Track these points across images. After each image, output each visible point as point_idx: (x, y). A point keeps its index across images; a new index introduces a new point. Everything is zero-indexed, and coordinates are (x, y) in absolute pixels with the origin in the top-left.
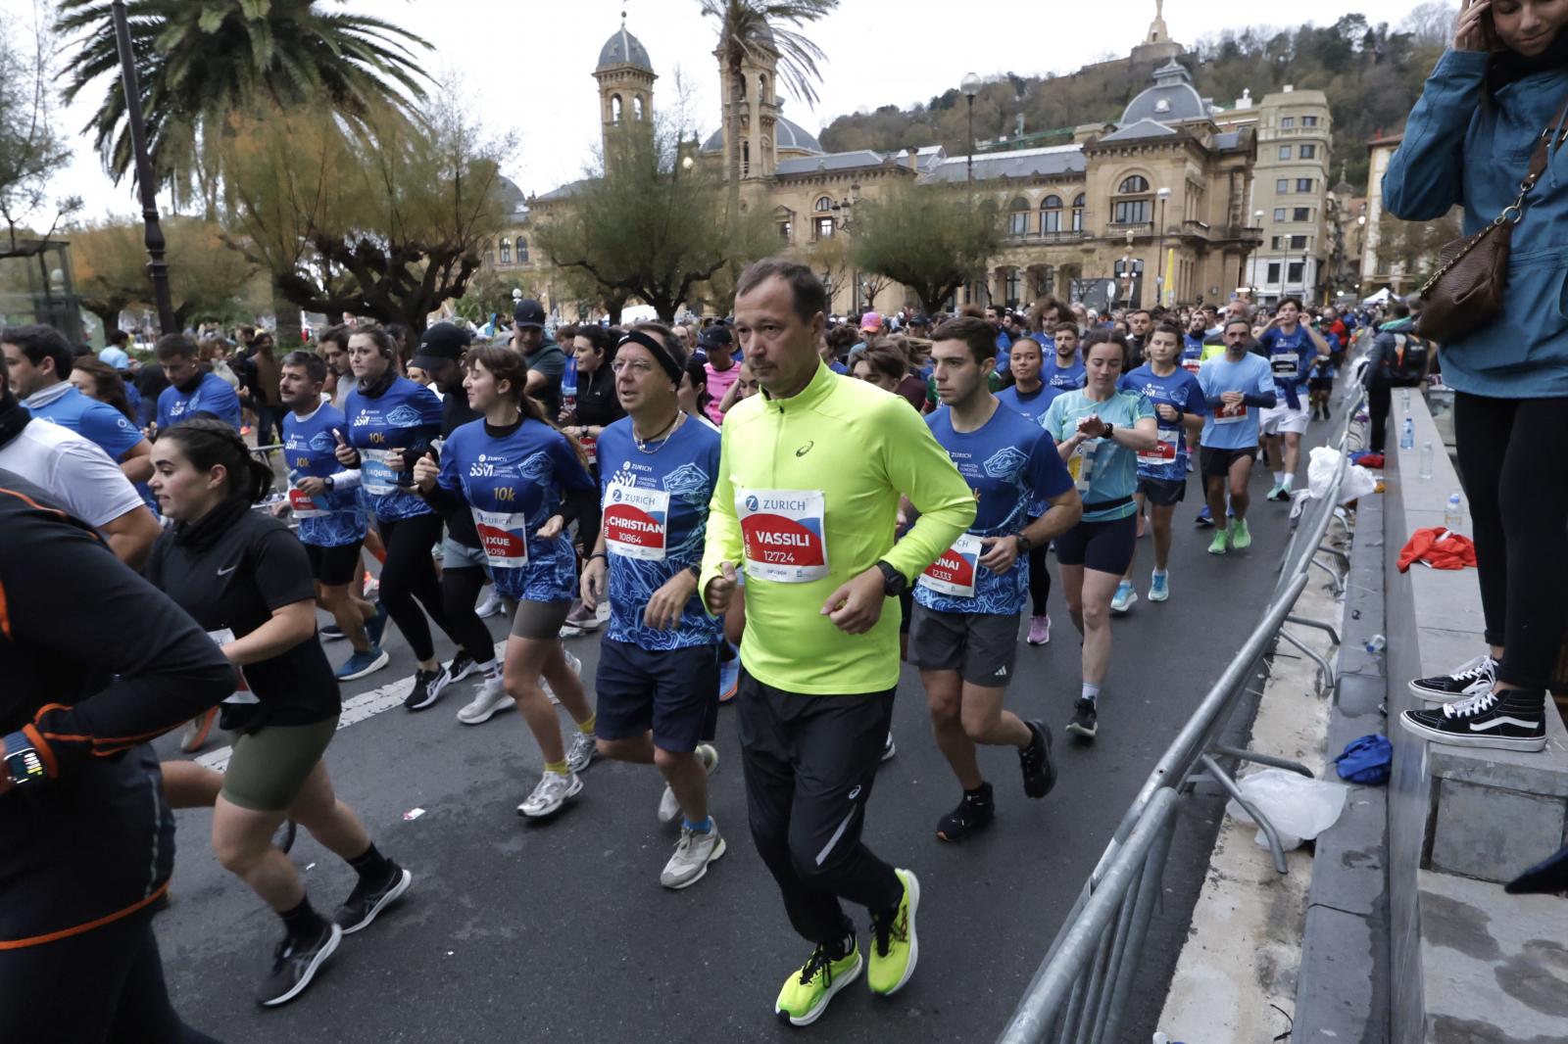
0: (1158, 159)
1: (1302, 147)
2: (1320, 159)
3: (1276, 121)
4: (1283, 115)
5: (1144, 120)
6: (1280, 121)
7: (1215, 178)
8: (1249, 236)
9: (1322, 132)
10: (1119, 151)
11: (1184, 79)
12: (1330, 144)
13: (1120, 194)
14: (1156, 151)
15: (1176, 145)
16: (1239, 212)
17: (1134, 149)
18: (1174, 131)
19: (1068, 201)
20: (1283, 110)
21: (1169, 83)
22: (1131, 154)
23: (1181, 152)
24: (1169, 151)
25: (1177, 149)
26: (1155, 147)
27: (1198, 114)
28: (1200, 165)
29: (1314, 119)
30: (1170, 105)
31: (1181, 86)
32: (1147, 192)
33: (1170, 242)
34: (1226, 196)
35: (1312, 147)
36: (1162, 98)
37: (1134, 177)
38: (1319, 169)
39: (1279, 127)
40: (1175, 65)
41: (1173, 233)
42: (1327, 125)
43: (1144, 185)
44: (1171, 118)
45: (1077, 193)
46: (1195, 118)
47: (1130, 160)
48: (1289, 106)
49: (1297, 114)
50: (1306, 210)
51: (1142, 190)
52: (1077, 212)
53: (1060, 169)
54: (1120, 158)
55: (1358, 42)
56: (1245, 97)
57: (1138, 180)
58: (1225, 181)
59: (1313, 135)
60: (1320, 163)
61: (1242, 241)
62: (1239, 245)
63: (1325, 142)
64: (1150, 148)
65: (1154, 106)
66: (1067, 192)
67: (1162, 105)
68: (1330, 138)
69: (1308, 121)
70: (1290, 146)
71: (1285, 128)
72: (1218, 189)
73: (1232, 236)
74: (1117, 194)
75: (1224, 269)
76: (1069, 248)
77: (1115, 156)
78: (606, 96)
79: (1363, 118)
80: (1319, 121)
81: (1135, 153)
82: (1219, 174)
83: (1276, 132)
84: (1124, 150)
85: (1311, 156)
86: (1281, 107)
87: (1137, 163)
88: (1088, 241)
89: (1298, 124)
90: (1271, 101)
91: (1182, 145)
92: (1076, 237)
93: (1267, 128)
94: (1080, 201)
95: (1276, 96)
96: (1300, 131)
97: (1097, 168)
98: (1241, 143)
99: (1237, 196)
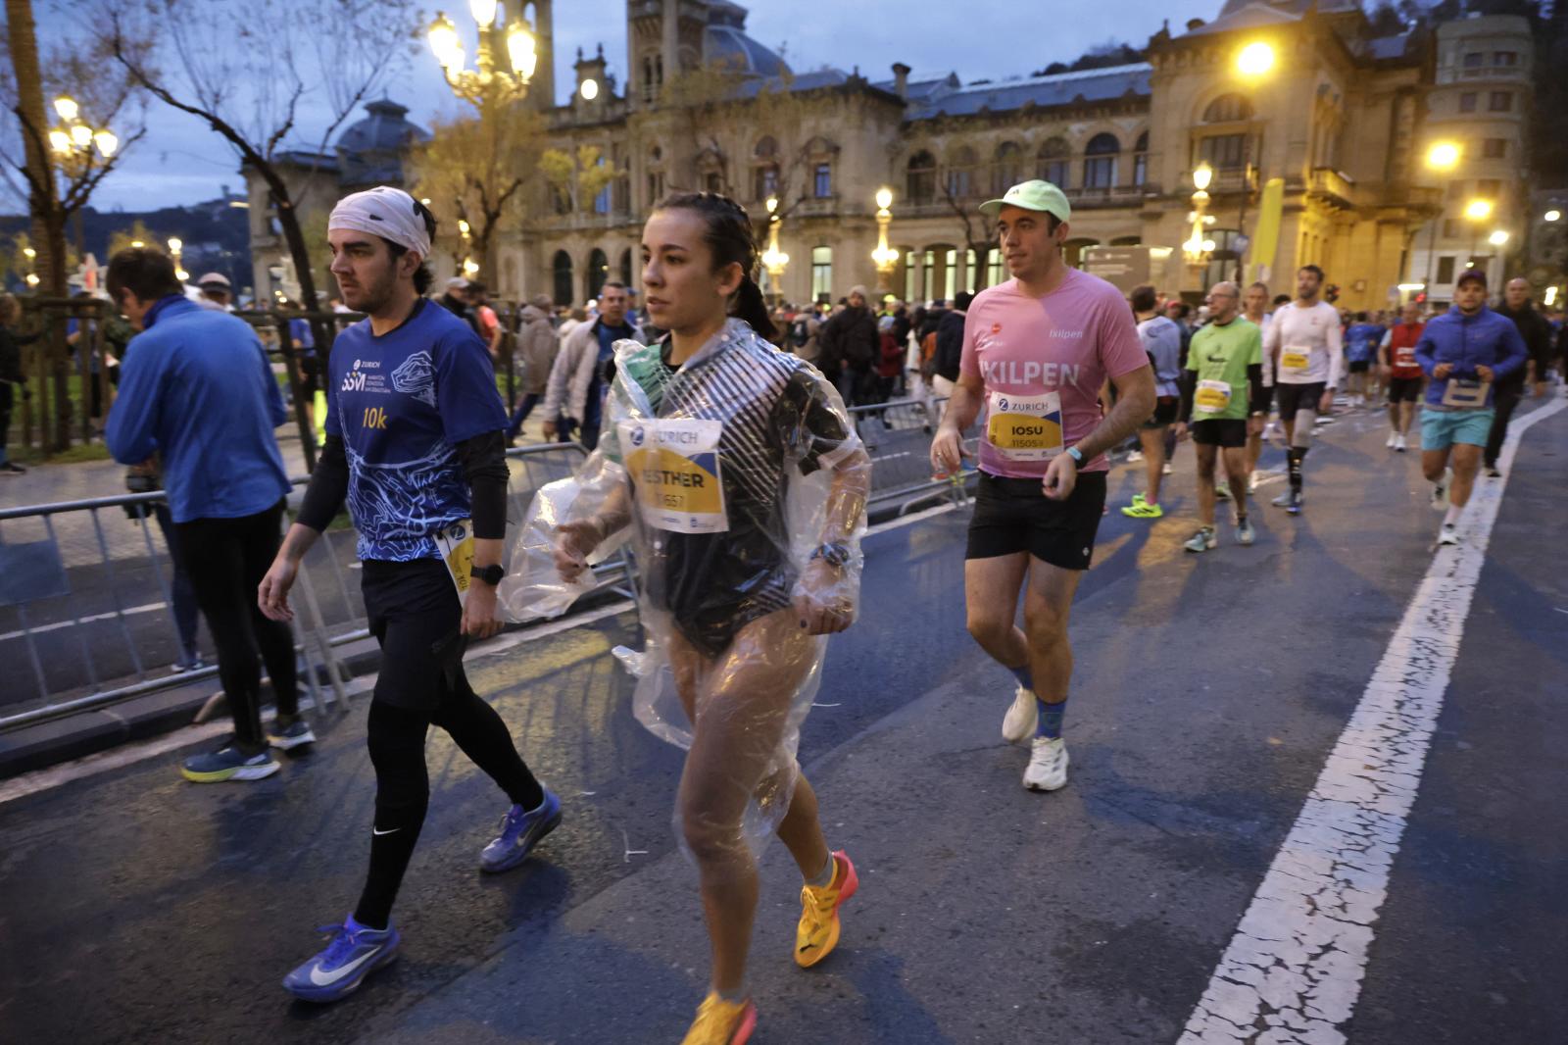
1: (1494, 94)
2: (1515, 113)
3: (1457, 58)
4: (1466, 50)
5: (1250, 7)
6: (1462, 58)
7: (1366, 106)
8: (1421, 198)
9: (1520, 77)
13: (1206, 124)
15: (1302, 41)
16: (1404, 160)
18: (1297, 18)
19: (1127, 142)
20: (1469, 42)
25: (1303, 48)
29: (1512, 56)
32: (1249, 121)
34: (1384, 136)
35: (1508, 96)
37: (1228, 96)
38: (1517, 126)
39: (1461, 65)
41: (1294, 187)
42: (1529, 66)
43: (1246, 112)
45: (1141, 128)
48: (1475, 38)
49: (1488, 48)
50: (1496, 182)
51: (1241, 119)
52: (1141, 159)
53: (1116, 92)
54: (1205, 64)
55: (1548, 7)
57: (1235, 101)
58: (1382, 114)
59: (1510, 78)
60: (1518, 118)
61: (1411, 207)
62: (1402, 213)
63: (1525, 90)
66: (1124, 128)
68: (1532, 85)
69: (1503, 59)
70: (1475, 92)
71: (1470, 67)
72: (1373, 123)
73: (1392, 197)
74: (1200, 123)
75: (1376, 250)
76: (1126, 213)
80: (1517, 60)
82: (1373, 100)
83: (1455, 74)
84: (1214, 52)
85: (1506, 107)
86: (1463, 39)
88: (1152, 200)
89: (1488, 62)
90: (1446, 28)
91: (1311, 41)
92: (1138, 194)
95: (1456, 23)
96: (1490, 73)
98: (1411, 50)
99: (1403, 134)
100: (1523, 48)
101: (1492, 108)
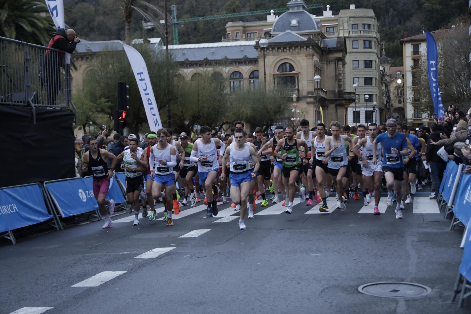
0: (298, 54)
1: (365, 41)
2: (373, 50)
3: (348, 26)
4: (352, 23)
5: (287, 31)
6: (351, 26)
7: (327, 64)
8: (348, 96)
9: (374, 34)
10: (276, 49)
11: (304, 8)
12: (379, 39)
13: (279, 73)
14: (297, 50)
15: (308, 47)
16: (342, 83)
17: (285, 48)
18: (305, 39)
19: (246, 75)
20: (352, 19)
21: (296, 10)
22: (283, 51)
23: (310, 50)
24: (304, 50)
25: (308, 49)
26: (296, 47)
27: (315, 28)
28: (319, 57)
29: (369, 25)
30: (298, 22)
31: (303, 12)
32: (293, 72)
33: (309, 100)
34: (334, 74)
35: (370, 42)
36: (293, 19)
37: (285, 63)
38: (375, 55)
39: (350, 30)
40: (299, 0)
41: (310, 95)
42: (376, 29)
43: (292, 68)
44: (300, 30)
45: (251, 70)
46: (314, 31)
47: (283, 54)
48: (354, 17)
49: (360, 22)
50: (371, 79)
51: (290, 71)
52: (252, 81)
53: (240, 56)
54: (277, 53)
56: (328, 9)
57: (288, 65)
58: (332, 66)
59: (370, 35)
60: (375, 51)
61: (345, 99)
62: (343, 102)
63: (377, 39)
64: (293, 48)
65: (290, 23)
66: (245, 70)
67: (294, 22)
68: (378, 36)
69: (366, 26)
70: (358, 41)
71: (354, 30)
72: (330, 70)
73: (339, 97)
74: (277, 72)
75: (337, 115)
77: (274, 51)
79: (390, 14)
80: (372, 27)
81: (285, 50)
82: (329, 62)
83: (349, 32)
84: (279, 48)
85: (370, 47)
86: (350, 18)
87: (287, 56)
89: (361, 28)
90: (343, 13)
91: (311, 47)
93: (343, 29)
94: (253, 75)
95: (346, 11)
96: (362, 32)
97: (264, 58)
98: (339, 45)
99: (340, 74)
100: (373, 22)
101: (365, 48)
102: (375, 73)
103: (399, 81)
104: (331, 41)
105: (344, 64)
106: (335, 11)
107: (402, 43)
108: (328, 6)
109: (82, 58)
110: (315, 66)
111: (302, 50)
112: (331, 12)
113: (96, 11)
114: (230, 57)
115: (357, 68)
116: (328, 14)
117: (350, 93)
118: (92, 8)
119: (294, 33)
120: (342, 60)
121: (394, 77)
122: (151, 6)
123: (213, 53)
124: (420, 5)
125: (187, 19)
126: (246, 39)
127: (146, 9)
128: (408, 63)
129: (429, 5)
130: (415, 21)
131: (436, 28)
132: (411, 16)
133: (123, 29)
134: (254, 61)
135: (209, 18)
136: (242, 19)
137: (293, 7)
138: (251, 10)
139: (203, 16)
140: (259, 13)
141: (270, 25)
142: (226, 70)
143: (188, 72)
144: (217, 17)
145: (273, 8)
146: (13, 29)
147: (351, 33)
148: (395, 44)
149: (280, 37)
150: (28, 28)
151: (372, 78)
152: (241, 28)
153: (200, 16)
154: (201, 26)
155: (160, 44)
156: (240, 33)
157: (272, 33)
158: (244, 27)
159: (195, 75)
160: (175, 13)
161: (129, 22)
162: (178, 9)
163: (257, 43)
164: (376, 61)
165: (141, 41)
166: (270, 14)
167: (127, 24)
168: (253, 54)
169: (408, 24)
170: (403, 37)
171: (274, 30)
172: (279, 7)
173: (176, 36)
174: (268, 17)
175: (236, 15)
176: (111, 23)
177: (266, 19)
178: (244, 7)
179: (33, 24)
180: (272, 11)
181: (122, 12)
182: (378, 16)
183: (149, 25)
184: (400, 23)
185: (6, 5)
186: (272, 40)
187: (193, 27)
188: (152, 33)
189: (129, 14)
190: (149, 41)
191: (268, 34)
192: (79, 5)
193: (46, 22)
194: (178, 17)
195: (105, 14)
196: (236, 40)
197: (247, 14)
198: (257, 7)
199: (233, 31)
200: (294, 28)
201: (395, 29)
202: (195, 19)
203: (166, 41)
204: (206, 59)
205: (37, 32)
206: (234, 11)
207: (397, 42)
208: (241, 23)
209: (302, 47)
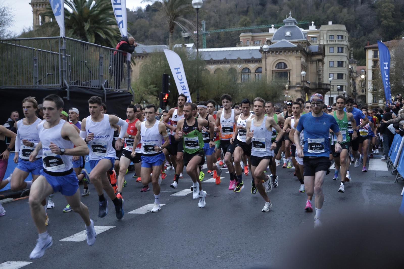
0: (290, 56)
1: (338, 48)
2: (345, 53)
3: (327, 37)
4: (329, 34)
5: (283, 40)
6: (329, 37)
7: (311, 64)
8: (325, 87)
9: (345, 42)
10: (275, 52)
11: (295, 23)
12: (349, 46)
13: (276, 69)
14: (289, 53)
15: (297, 51)
16: (321, 77)
17: (281, 52)
18: (295, 45)
19: (253, 71)
21: (289, 25)
22: (280, 54)
23: (299, 54)
24: (294, 53)
25: (297, 53)
26: (289, 51)
27: (302, 38)
28: (305, 58)
29: (342, 37)
30: (291, 34)
31: (294, 26)
32: (287, 69)
33: (297, 89)
34: (315, 71)
35: (342, 48)
36: (287, 31)
37: (281, 63)
38: (346, 57)
39: (328, 39)
40: (292, 18)
41: (298, 85)
42: (347, 39)
43: (285, 66)
44: (292, 39)
45: (257, 67)
46: (302, 40)
47: (279, 56)
48: (331, 31)
49: (335, 34)
51: (284, 68)
52: (257, 75)
53: (249, 57)
54: (275, 55)
56: (313, 25)
57: (283, 64)
58: (314, 65)
59: (342, 43)
60: (346, 55)
61: (323, 89)
62: (322, 90)
63: (347, 46)
64: (287, 52)
65: (285, 34)
66: (252, 67)
67: (288, 33)
68: (348, 44)
69: (340, 37)
70: (333, 47)
71: (331, 40)
72: (313, 68)
73: (319, 87)
74: (275, 69)
77: (273, 54)
78: (36, 14)
80: (344, 37)
81: (281, 53)
82: (312, 62)
83: (327, 41)
84: (277, 52)
85: (342, 52)
86: (328, 31)
87: (282, 58)
89: (336, 38)
90: (323, 27)
91: (299, 51)
93: (323, 39)
94: (258, 70)
95: (326, 26)
96: (337, 41)
97: (266, 58)
98: (320, 50)
99: (320, 71)
100: (345, 34)
101: (338, 52)
102: (345, 71)
103: (363, 77)
104: (314, 47)
105: (323, 63)
106: (318, 26)
107: (366, 49)
108: (313, 22)
109: (139, 57)
110: (302, 65)
111: (293, 53)
112: (315, 26)
113: (150, 24)
114: (242, 58)
115: (333, 67)
116: (312, 28)
117: (327, 84)
118: (147, 23)
119: (288, 41)
120: (321, 61)
121: (359, 74)
122: (187, 21)
123: (230, 54)
124: (380, 22)
125: (213, 31)
126: (254, 45)
127: (184, 23)
128: (370, 63)
129: (386, 22)
130: (376, 34)
131: (391, 39)
132: (373, 30)
133: (167, 37)
134: (259, 61)
135: (227, 30)
136: (251, 31)
137: (288, 23)
138: (258, 25)
139: (224, 28)
140: (263, 27)
141: (271, 35)
142: (239, 67)
143: (212, 68)
144: (234, 29)
145: (273, 23)
146: (93, 36)
147: (329, 41)
148: (361, 50)
149: (278, 44)
150: (103, 36)
151: (342, 74)
152: (250, 37)
153: (221, 29)
154: (222, 36)
155: (193, 47)
156: (250, 41)
157: (272, 41)
158: (253, 37)
159: (217, 70)
160: (204, 26)
161: (172, 32)
162: (206, 24)
163: (261, 48)
164: (346, 62)
165: (180, 45)
166: (271, 28)
167: (170, 34)
168: (258, 56)
169: (371, 36)
170: (366, 45)
171: (274, 39)
172: (278, 23)
173: (205, 42)
174: (270, 29)
175: (247, 28)
176: (160, 33)
177: (268, 31)
178: (253, 22)
179: (106, 33)
180: (273, 26)
181: (167, 26)
182: (348, 30)
183: (186, 35)
184: (364, 35)
185: (89, 20)
186: (272, 46)
187: (217, 36)
188: (188, 40)
189: (172, 27)
190: (186, 46)
191: (269, 42)
192: (139, 20)
193: (115, 32)
194: (207, 29)
195: (156, 26)
196: (247, 46)
197: (254, 27)
198: (262, 23)
199: (244, 39)
200: (288, 38)
201: (361, 39)
202: (219, 31)
203: (198, 46)
204: (225, 59)
205: (109, 39)
206: (246, 25)
207: (362, 49)
208: (250, 34)
209: (293, 51)
